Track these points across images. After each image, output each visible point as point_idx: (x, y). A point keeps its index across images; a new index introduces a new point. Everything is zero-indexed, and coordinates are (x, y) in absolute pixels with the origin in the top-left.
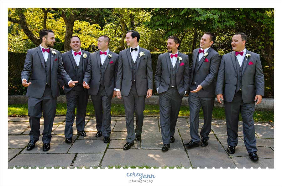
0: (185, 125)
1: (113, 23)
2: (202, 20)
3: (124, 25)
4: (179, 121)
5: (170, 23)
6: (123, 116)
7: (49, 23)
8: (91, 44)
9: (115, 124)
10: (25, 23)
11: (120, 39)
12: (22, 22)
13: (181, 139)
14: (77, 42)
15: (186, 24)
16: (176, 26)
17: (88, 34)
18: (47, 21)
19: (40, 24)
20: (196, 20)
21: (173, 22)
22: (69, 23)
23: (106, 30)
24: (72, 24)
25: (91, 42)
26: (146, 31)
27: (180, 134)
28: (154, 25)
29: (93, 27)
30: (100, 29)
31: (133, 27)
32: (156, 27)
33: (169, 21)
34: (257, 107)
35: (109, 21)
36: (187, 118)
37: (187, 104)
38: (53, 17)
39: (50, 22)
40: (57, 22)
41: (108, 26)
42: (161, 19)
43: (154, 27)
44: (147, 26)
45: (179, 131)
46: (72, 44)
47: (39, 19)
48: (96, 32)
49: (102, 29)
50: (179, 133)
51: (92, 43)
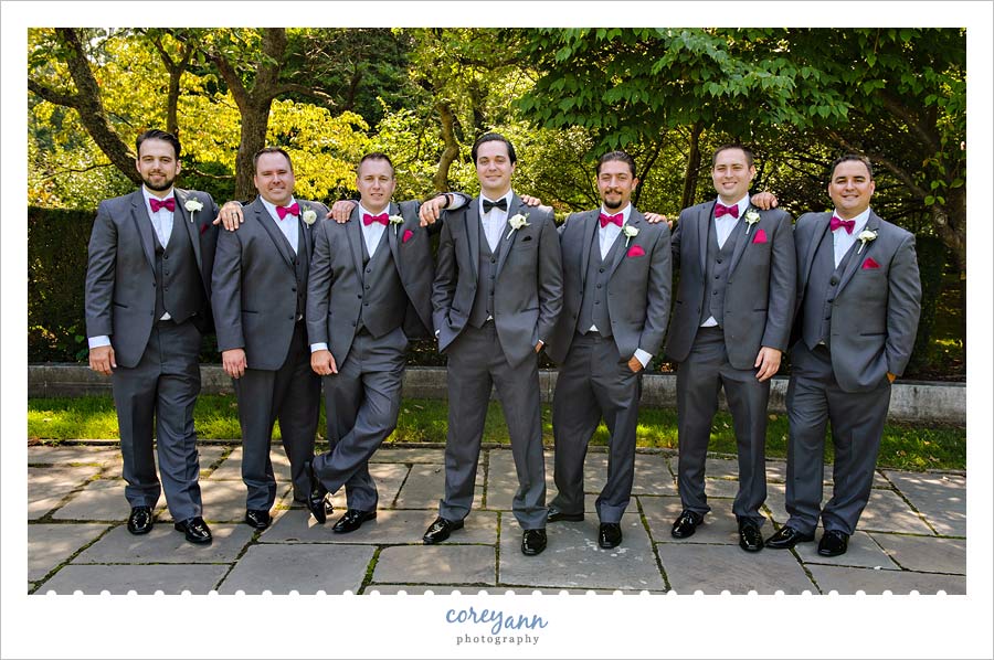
0: (664, 481)
1: (411, 112)
2: (732, 94)
3: (449, 118)
4: (642, 468)
5: (615, 104)
6: (437, 447)
7: (188, 109)
8: (335, 185)
9: (404, 477)
10: (95, 106)
11: (435, 169)
12: (87, 101)
13: (650, 543)
14: (281, 172)
15: (672, 108)
16: (633, 116)
17: (325, 150)
18: (181, 101)
19: (157, 111)
20: (708, 94)
21: (622, 102)
22: (252, 106)
23: (388, 135)
24: (261, 112)
25: (336, 177)
26: (525, 140)
27: (644, 522)
28: (555, 113)
29: (344, 124)
30: (364, 131)
31: (481, 127)
32: (560, 119)
33: (610, 97)
34: (917, 413)
35: (396, 106)
36: (667, 456)
37: (666, 399)
38: (201, 89)
39: (190, 104)
40: (217, 106)
41: (392, 121)
42: (579, 91)
43: (552, 116)
44: (527, 113)
45: (640, 510)
46: (261, 182)
47: (152, 94)
48: (352, 142)
49: (372, 133)
50: (643, 516)
51: (339, 181)
